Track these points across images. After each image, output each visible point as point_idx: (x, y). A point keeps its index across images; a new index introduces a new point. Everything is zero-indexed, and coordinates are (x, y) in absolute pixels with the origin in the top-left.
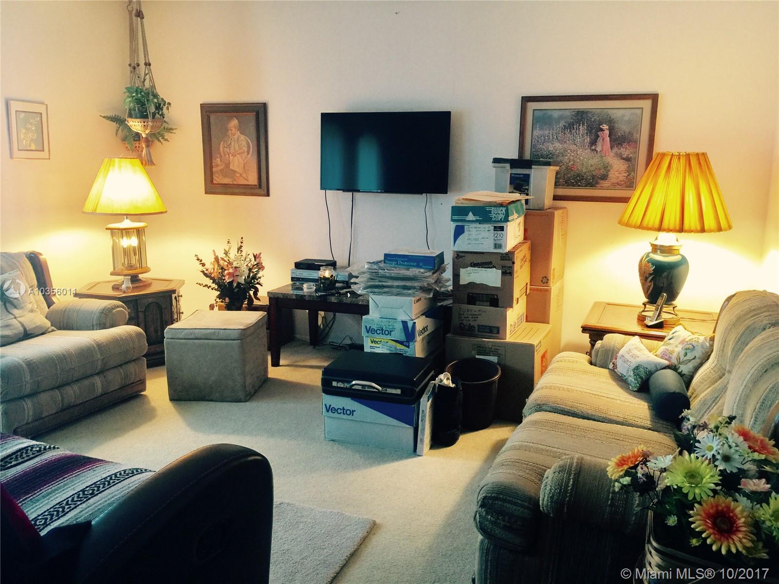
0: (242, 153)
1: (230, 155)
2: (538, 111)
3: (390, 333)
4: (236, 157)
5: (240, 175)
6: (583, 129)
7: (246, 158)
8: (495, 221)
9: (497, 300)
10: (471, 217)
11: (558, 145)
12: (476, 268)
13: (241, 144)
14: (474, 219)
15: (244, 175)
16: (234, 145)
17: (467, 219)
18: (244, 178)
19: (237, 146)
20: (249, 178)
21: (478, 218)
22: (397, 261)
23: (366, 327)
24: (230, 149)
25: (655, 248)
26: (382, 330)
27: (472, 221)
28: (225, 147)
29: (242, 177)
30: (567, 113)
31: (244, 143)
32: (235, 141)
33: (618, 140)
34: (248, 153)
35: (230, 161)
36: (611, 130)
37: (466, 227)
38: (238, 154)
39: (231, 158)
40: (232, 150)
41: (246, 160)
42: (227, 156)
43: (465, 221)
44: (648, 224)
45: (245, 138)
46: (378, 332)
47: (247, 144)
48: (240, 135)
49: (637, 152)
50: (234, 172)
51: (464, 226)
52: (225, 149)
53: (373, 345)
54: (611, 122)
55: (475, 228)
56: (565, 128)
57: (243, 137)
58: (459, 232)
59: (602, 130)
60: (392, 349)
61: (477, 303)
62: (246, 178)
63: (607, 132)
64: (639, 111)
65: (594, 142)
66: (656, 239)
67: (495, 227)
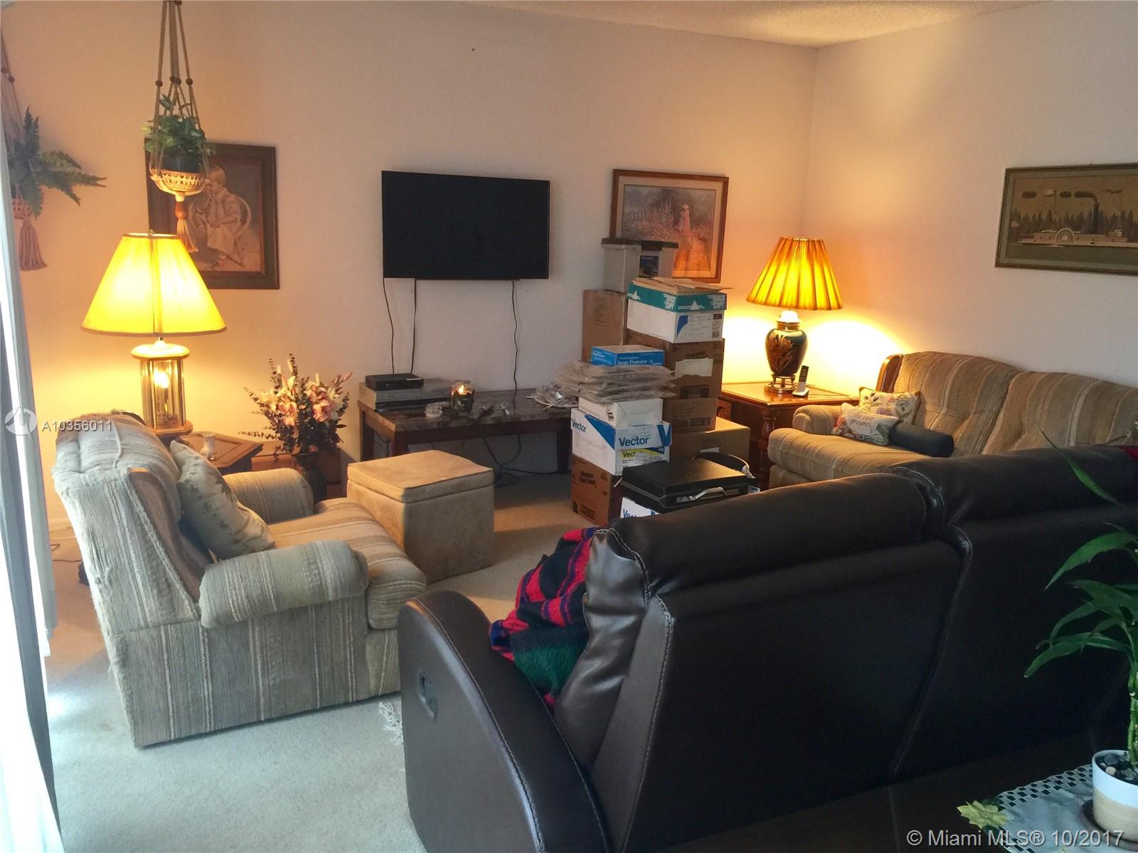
0: (232, 222)
1: (208, 225)
2: (629, 187)
3: (645, 441)
4: (220, 228)
5: (228, 257)
6: (667, 208)
7: (238, 230)
8: (716, 309)
9: (708, 390)
10: (695, 306)
11: (646, 224)
12: (691, 360)
13: (230, 208)
14: (698, 309)
15: (236, 257)
16: (216, 210)
17: (692, 309)
18: (236, 262)
19: (221, 210)
20: (245, 262)
21: (701, 307)
22: (628, 360)
23: (620, 439)
24: (207, 217)
25: (782, 326)
26: (638, 439)
27: (696, 311)
28: (197, 212)
29: (232, 259)
30: (655, 190)
31: (236, 207)
32: (217, 203)
33: (697, 221)
34: (243, 222)
35: (207, 236)
36: (691, 209)
37: (689, 317)
38: (223, 224)
39: (210, 229)
40: (212, 217)
41: (238, 235)
42: (202, 226)
43: (689, 311)
44: (805, 304)
45: (237, 199)
46: (633, 442)
47: (241, 208)
48: (228, 193)
49: (710, 233)
50: (216, 252)
51: (687, 316)
52: (198, 215)
53: (626, 458)
54: (690, 201)
55: (698, 317)
56: (653, 206)
57: (233, 197)
58: (682, 322)
59: (683, 210)
60: (646, 458)
61: (689, 396)
62: (239, 261)
63: (688, 212)
64: (713, 193)
65: (676, 223)
66: (780, 316)
67: (715, 315)
